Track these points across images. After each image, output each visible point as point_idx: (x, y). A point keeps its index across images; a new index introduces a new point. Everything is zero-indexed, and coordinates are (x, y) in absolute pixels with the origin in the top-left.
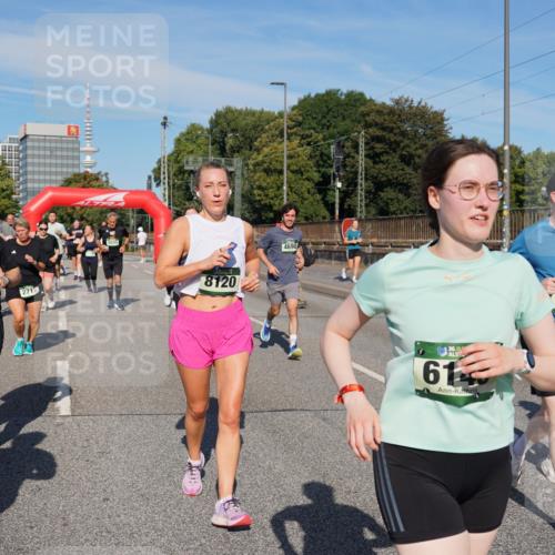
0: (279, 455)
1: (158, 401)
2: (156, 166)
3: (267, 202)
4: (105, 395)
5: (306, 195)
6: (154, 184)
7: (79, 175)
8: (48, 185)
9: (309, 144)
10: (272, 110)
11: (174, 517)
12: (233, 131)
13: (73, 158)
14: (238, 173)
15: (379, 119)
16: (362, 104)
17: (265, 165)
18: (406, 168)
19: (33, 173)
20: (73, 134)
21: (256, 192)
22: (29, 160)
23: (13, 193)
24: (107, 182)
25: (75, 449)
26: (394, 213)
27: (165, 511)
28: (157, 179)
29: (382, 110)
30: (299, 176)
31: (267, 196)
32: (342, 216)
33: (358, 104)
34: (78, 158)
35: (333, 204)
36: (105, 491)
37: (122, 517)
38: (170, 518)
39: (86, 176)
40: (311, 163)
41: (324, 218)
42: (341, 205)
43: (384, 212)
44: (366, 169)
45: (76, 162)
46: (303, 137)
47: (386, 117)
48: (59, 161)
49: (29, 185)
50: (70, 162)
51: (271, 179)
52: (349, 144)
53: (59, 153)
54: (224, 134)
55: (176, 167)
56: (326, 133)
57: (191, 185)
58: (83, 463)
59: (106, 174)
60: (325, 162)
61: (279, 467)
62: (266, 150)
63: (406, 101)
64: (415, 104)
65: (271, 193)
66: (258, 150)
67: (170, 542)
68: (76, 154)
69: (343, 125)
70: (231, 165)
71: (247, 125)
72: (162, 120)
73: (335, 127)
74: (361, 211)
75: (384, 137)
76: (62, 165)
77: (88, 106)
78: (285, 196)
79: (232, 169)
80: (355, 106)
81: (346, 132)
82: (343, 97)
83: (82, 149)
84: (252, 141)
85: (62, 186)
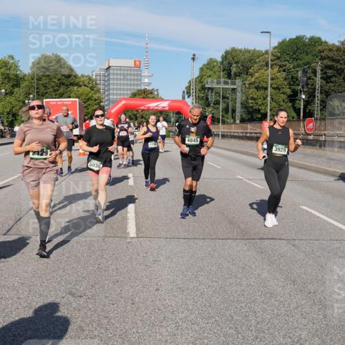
0: (265, 267)
1: (189, 231)
2: (188, 85)
3: (256, 107)
4: (157, 225)
5: (282, 103)
6: (186, 96)
7: (140, 90)
8: (122, 97)
9: (284, 71)
10: (261, 49)
11: (199, 303)
12: (236, 63)
13: (137, 80)
14: (239, 89)
15: (330, 54)
16: (319, 45)
17: (256, 84)
19: (113, 89)
20: (137, 65)
21: (250, 101)
22: (111, 82)
23: (101, 102)
24: (158, 94)
27: (193, 298)
28: (188, 93)
29: (331, 48)
30: (278, 91)
32: (305, 117)
34: (141, 80)
35: (299, 109)
36: (157, 284)
37: (167, 301)
38: (197, 303)
39: (145, 91)
40: (286, 83)
41: (293, 118)
42: (304, 110)
44: (321, 87)
45: (139, 83)
46: (280, 67)
47: (335, 53)
48: (129, 82)
49: (111, 97)
50: (136, 82)
51: (260, 93)
52: (310, 71)
53: (129, 77)
54: (230, 64)
55: (199, 87)
56: (295, 63)
57: (209, 97)
58: (143, 267)
59: (157, 90)
60: (294, 82)
61: (265, 275)
62: (257, 75)
66: (252, 75)
67: (196, 318)
68: (139, 78)
69: (307, 58)
70: (235, 84)
71: (245, 59)
72: (192, 56)
73: (300, 60)
74: (317, 114)
75: (333, 66)
76: (131, 85)
77: (147, 48)
78: (269, 104)
79: (235, 87)
80: (315, 46)
81: (308, 63)
82: (307, 40)
83: (143, 74)
84: (248, 69)
85: (131, 97)
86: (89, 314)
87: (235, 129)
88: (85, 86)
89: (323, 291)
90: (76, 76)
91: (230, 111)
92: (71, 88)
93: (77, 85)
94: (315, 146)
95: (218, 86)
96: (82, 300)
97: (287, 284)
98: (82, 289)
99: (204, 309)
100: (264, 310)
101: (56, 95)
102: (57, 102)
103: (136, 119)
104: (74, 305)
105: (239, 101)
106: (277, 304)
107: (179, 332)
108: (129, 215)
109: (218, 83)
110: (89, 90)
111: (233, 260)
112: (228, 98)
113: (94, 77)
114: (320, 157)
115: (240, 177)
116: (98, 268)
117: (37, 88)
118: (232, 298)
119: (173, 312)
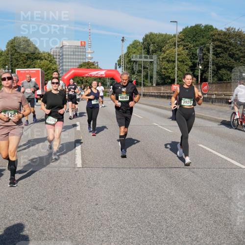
0: (173, 187)
1: (119, 162)
2: (119, 59)
3: (167, 75)
4: (97, 158)
6: (118, 67)
7: (85, 63)
8: (72, 67)
9: (187, 49)
10: (171, 34)
11: (126, 213)
12: (153, 43)
14: (155, 62)
15: (219, 37)
16: (212, 31)
17: (167, 59)
18: (231, 60)
19: (66, 62)
20: (83, 45)
21: (163, 70)
22: (64, 57)
24: (98, 66)
25: (84, 182)
26: (225, 80)
28: (119, 65)
29: (220, 33)
30: (183, 63)
31: (168, 72)
32: (201, 82)
35: (198, 76)
36: (96, 201)
37: (104, 212)
38: (124, 213)
39: (88, 63)
40: (188, 57)
42: (201, 76)
43: (220, 80)
44: (213, 61)
46: (184, 46)
47: (223, 36)
48: (77, 57)
49: (64, 67)
50: (82, 57)
51: (170, 64)
52: (205, 49)
53: (77, 53)
54: (149, 44)
55: (128, 59)
56: (195, 44)
57: (134, 67)
58: (87, 188)
59: (97, 63)
60: (194, 57)
61: (173, 193)
62: (168, 52)
63: (232, 29)
64: (236, 30)
65: (170, 71)
66: (164, 52)
67: (124, 224)
68: (84, 54)
69: (203, 40)
70: (152, 58)
71: (159, 40)
72: (122, 39)
73: (198, 41)
74: (210, 79)
75: (221, 45)
76: (78, 59)
77: (90, 33)
78: (176, 72)
79: (152, 60)
80: (208, 31)
81: (204, 43)
82: (203, 28)
83: (87, 51)
84: (161, 48)
85: (78, 68)
86: (48, 222)
87: (152, 90)
88: (45, 59)
89: (213, 204)
90: (39, 53)
91: (149, 77)
92: (35, 61)
93: (39, 59)
94: (209, 102)
95: (140, 60)
96: (43, 212)
97: (188, 200)
98: (43, 204)
99: (130, 217)
100: (172, 218)
101: (25, 66)
102: (25, 71)
103: (82, 83)
104: (37, 216)
105: (155, 70)
107: (112, 234)
109: (141, 57)
110: (49, 62)
112: (147, 68)
113: (52, 53)
114: (212, 110)
115: (157, 125)
116: (55, 189)
117: (11, 61)
118: (149, 209)
119: (108, 220)
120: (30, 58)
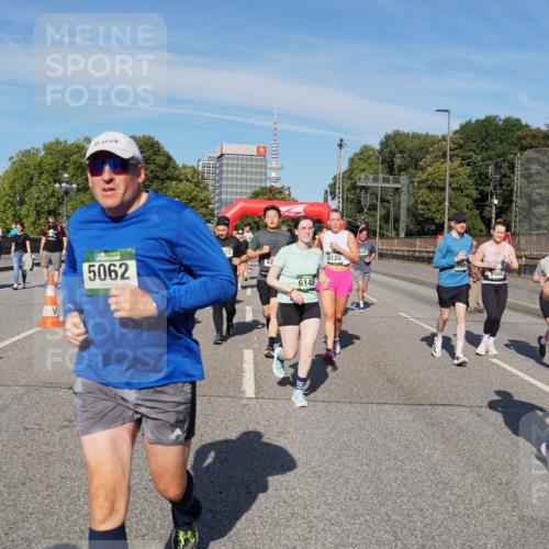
2: (332, 181)
3: (429, 215)
5: (465, 210)
6: (330, 198)
7: (266, 188)
8: (239, 197)
9: (469, 164)
10: (436, 134)
12: (401, 152)
13: (261, 174)
14: (405, 189)
16: (518, 129)
17: (429, 183)
19: (227, 186)
20: (261, 153)
21: (420, 206)
22: (224, 175)
23: (210, 203)
24: (289, 195)
25: (258, 427)
28: (333, 193)
29: (535, 135)
30: (460, 192)
31: (429, 210)
33: (515, 129)
34: (266, 174)
35: (490, 218)
37: (297, 491)
39: (271, 190)
40: (470, 181)
41: (481, 231)
45: (263, 177)
46: (463, 158)
47: (541, 141)
48: (249, 177)
49: (223, 196)
50: (259, 177)
51: (433, 196)
52: (505, 165)
53: (249, 170)
54: (393, 154)
55: (347, 185)
56: (485, 154)
57: (362, 199)
59: (289, 188)
60: (483, 181)
61: (437, 456)
62: (430, 169)
65: (433, 207)
66: (423, 170)
67: (338, 515)
68: (263, 170)
69: (500, 148)
70: (398, 182)
71: (413, 147)
72: (339, 142)
73: (493, 150)
74: (516, 226)
76: (251, 180)
77: (275, 129)
78: (447, 211)
79: (399, 186)
80: (512, 131)
81: (503, 154)
82: (501, 122)
83: (269, 166)
84: (417, 161)
85: (251, 198)
87: (398, 246)
88: (187, 180)
90: (175, 168)
91: (392, 219)
92: (168, 183)
93: (176, 179)
95: (375, 185)
97: (468, 471)
99: (349, 503)
100: (435, 507)
105: (404, 205)
106: (453, 499)
108: (245, 365)
109: (375, 180)
110: (193, 187)
111: (392, 434)
112: (388, 202)
113: (200, 169)
115: (403, 315)
118: (389, 489)
119: (305, 507)
120: (157, 178)
